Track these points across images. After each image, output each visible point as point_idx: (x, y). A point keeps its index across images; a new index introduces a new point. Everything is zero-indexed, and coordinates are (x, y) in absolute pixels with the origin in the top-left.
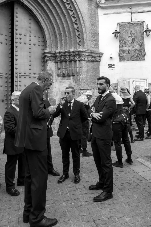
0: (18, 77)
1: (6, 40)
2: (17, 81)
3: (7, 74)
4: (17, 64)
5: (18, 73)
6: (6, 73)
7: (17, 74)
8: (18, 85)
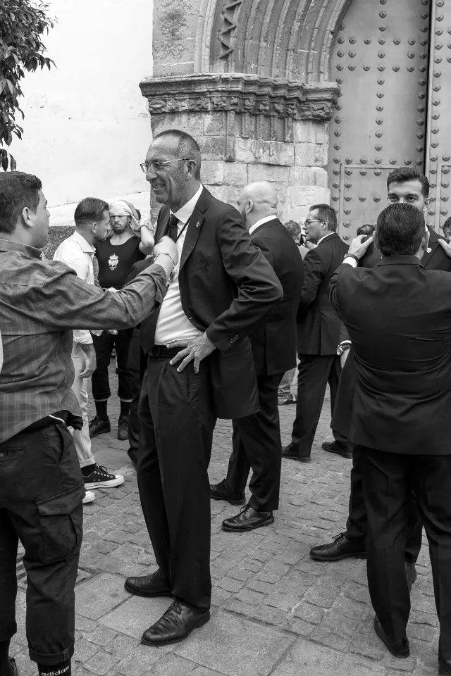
0: (439, 172)
1: (412, 57)
2: (436, 185)
3: (409, 163)
4: (437, 129)
5: (440, 159)
6: (407, 160)
7: (435, 163)
8: (438, 197)
